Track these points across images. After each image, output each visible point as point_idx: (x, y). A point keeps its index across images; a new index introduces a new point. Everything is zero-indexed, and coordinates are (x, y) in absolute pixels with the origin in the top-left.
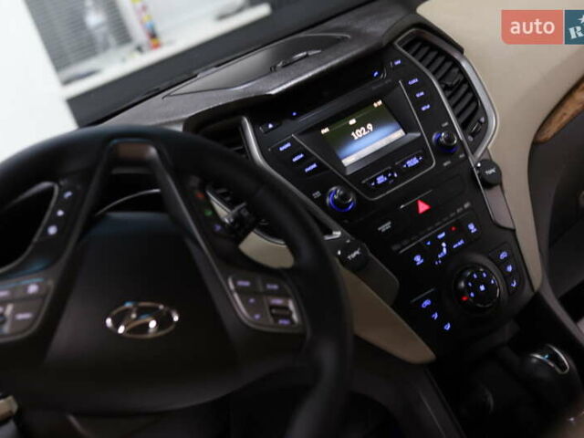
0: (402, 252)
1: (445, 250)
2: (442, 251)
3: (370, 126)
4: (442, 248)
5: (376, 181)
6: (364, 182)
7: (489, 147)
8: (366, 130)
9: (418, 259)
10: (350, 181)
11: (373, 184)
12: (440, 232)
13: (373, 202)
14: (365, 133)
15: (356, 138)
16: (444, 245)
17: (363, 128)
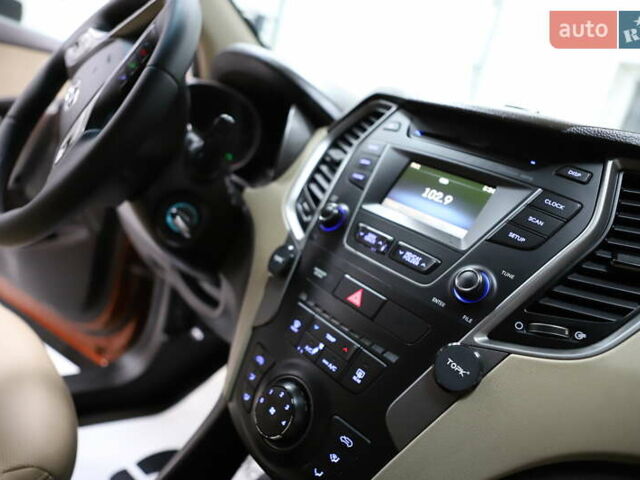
0: (301, 304)
1: (315, 350)
2: (313, 347)
3: (449, 199)
4: (317, 345)
5: (366, 234)
6: (361, 225)
7: (512, 355)
8: (443, 199)
9: (296, 325)
10: (358, 213)
11: (362, 234)
12: (334, 334)
13: (343, 246)
14: (437, 200)
15: (424, 195)
16: (321, 346)
17: (441, 194)
